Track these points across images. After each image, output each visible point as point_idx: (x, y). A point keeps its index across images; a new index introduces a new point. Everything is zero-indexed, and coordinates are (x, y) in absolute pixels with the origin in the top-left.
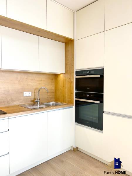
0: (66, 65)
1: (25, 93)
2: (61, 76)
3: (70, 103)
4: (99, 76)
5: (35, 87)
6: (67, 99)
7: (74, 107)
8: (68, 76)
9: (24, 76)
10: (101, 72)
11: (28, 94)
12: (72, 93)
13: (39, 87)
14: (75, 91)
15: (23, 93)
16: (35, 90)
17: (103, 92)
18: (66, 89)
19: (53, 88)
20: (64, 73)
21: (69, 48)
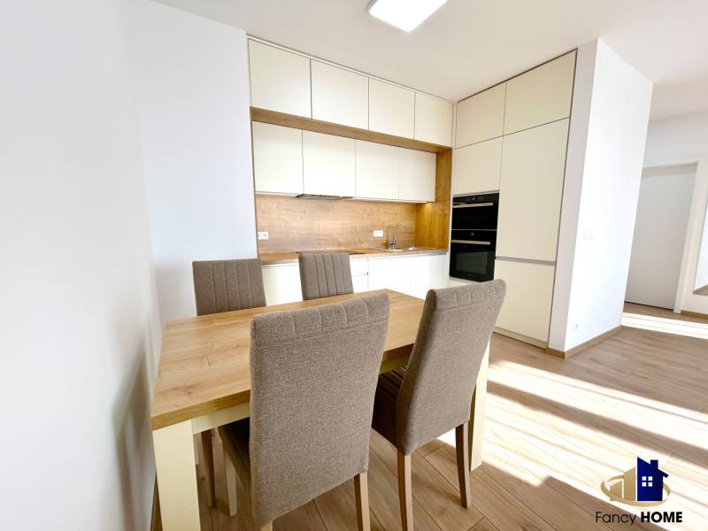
0: (437, 188)
1: (375, 232)
2: (428, 205)
3: (442, 248)
4: (491, 204)
5: (388, 224)
6: (437, 243)
7: (449, 253)
8: (440, 206)
9: (375, 208)
10: (494, 197)
11: (379, 234)
12: (444, 232)
13: (393, 223)
14: (451, 229)
15: (372, 232)
16: (388, 227)
17: (496, 228)
18: (436, 227)
19: (414, 226)
20: (433, 200)
21: (443, 162)
